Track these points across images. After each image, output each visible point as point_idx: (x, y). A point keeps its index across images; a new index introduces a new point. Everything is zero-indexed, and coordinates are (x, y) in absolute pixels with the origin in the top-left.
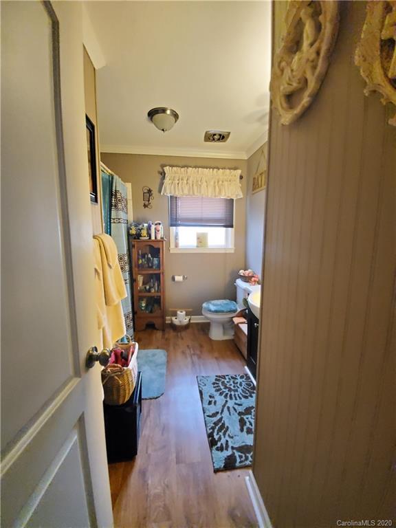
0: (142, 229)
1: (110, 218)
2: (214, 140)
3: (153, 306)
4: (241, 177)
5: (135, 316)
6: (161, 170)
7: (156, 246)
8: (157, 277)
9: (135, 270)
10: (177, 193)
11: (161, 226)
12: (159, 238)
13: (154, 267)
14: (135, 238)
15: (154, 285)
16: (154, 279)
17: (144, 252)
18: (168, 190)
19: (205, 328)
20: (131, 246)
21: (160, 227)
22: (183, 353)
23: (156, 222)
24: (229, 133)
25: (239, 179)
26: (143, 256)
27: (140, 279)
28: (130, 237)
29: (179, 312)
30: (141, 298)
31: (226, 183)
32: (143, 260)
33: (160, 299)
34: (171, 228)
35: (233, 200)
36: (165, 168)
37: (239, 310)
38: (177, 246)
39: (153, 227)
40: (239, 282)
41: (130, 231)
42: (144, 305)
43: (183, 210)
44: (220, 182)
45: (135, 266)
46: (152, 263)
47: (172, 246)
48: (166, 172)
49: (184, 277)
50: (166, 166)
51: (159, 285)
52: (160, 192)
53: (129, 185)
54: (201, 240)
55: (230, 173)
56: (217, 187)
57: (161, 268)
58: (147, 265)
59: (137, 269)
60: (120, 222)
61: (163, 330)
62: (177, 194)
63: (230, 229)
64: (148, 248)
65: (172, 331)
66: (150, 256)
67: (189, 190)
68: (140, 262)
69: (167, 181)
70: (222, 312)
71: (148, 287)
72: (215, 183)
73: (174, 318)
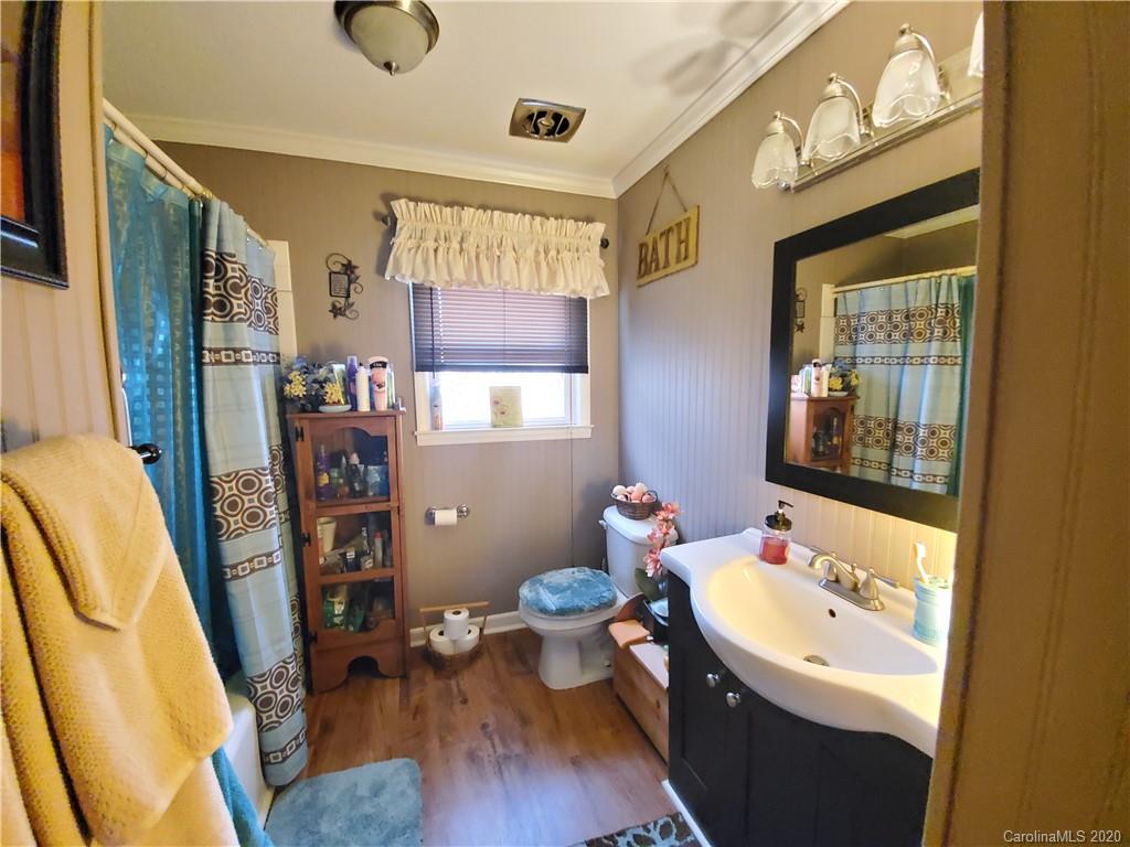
0: (327, 380)
1: (199, 348)
2: (537, 131)
3: (370, 608)
4: (605, 244)
5: (312, 649)
6: (384, 211)
7: (373, 430)
8: (384, 522)
9: (307, 506)
10: (433, 277)
11: (388, 369)
12: (382, 406)
13: (371, 494)
14: (303, 410)
15: (371, 544)
16: (373, 527)
17: (337, 447)
18: (407, 266)
19: (524, 648)
20: (292, 436)
21: (386, 375)
22: (472, 757)
23: (372, 360)
24: (582, 113)
25: (597, 248)
26: (334, 460)
27: (326, 532)
28: (289, 407)
29: (449, 616)
30: (328, 591)
31: (566, 255)
32: (335, 474)
33: (391, 583)
34: (419, 376)
35: (585, 301)
36: (392, 203)
37: (622, 600)
38: (436, 425)
39: (363, 375)
40: (613, 517)
41: (287, 387)
42: (339, 609)
43: (452, 327)
44: (553, 253)
45: (308, 496)
46: (364, 482)
47: (424, 424)
48: (398, 215)
49: (460, 511)
50: (398, 198)
51: (386, 545)
52: (381, 269)
53: (281, 250)
54: (503, 406)
55: (578, 229)
56: (544, 265)
57: (393, 495)
58: (347, 489)
59: (312, 505)
60: (238, 362)
61: (405, 677)
62: (436, 279)
63: (578, 376)
64: (348, 435)
65: (430, 676)
66: (355, 459)
67: (468, 272)
68: (325, 479)
69: (401, 240)
70: (578, 610)
71: (351, 555)
72: (537, 252)
73: (434, 636)
